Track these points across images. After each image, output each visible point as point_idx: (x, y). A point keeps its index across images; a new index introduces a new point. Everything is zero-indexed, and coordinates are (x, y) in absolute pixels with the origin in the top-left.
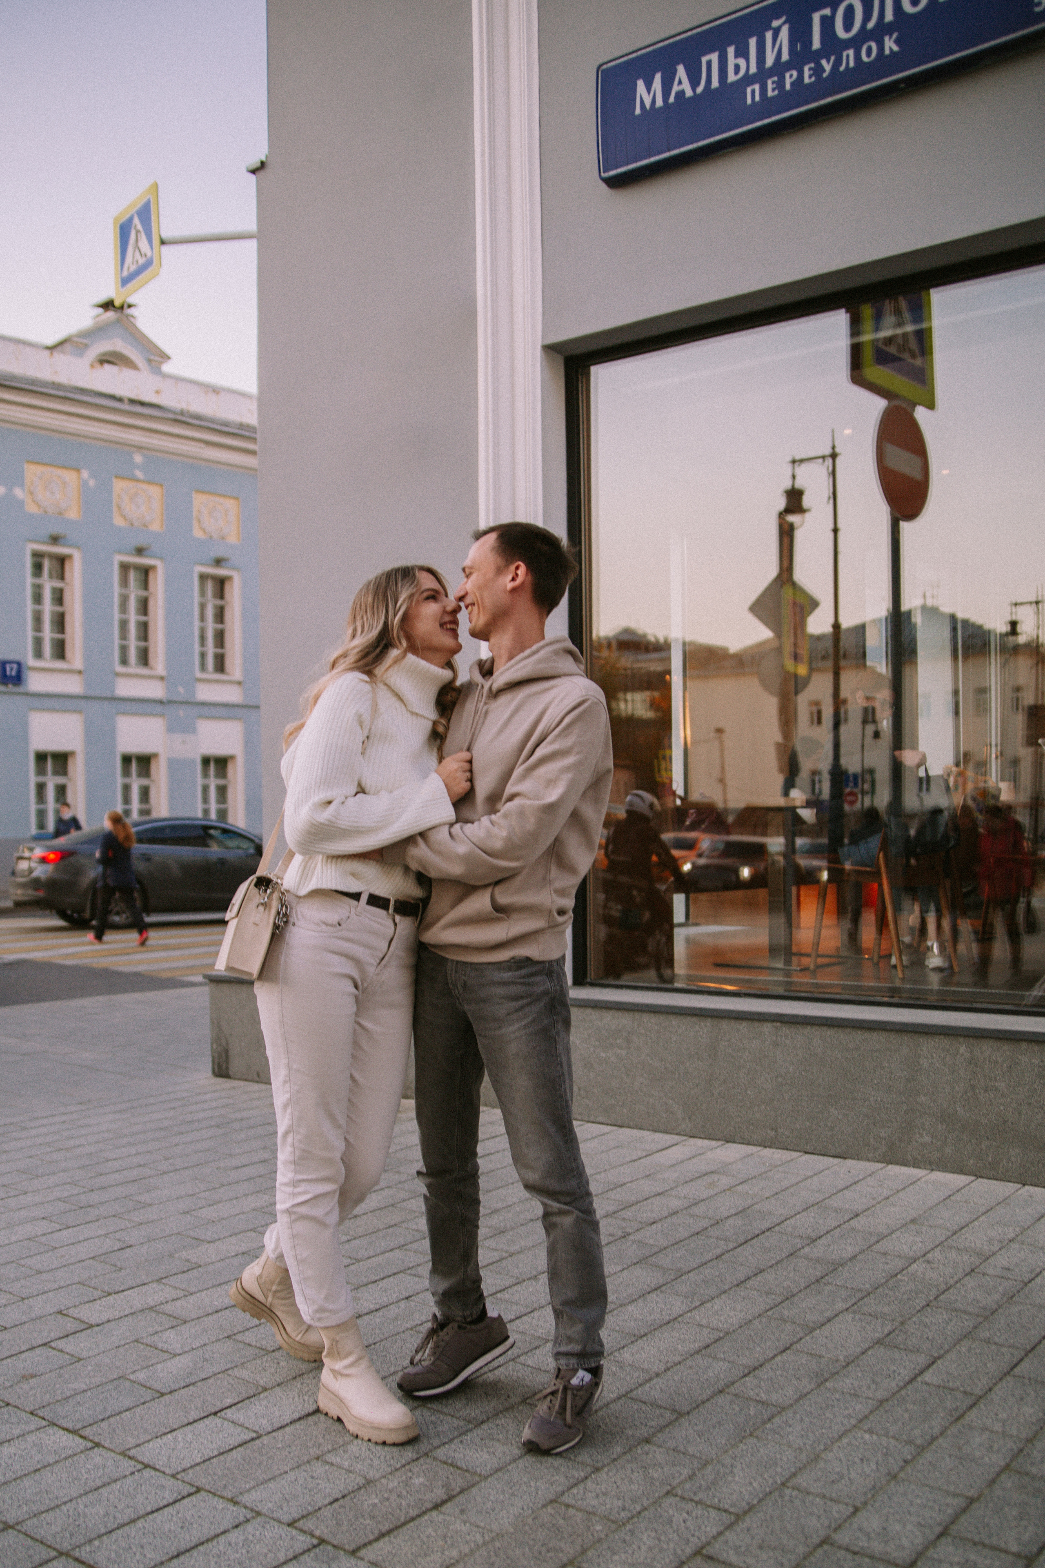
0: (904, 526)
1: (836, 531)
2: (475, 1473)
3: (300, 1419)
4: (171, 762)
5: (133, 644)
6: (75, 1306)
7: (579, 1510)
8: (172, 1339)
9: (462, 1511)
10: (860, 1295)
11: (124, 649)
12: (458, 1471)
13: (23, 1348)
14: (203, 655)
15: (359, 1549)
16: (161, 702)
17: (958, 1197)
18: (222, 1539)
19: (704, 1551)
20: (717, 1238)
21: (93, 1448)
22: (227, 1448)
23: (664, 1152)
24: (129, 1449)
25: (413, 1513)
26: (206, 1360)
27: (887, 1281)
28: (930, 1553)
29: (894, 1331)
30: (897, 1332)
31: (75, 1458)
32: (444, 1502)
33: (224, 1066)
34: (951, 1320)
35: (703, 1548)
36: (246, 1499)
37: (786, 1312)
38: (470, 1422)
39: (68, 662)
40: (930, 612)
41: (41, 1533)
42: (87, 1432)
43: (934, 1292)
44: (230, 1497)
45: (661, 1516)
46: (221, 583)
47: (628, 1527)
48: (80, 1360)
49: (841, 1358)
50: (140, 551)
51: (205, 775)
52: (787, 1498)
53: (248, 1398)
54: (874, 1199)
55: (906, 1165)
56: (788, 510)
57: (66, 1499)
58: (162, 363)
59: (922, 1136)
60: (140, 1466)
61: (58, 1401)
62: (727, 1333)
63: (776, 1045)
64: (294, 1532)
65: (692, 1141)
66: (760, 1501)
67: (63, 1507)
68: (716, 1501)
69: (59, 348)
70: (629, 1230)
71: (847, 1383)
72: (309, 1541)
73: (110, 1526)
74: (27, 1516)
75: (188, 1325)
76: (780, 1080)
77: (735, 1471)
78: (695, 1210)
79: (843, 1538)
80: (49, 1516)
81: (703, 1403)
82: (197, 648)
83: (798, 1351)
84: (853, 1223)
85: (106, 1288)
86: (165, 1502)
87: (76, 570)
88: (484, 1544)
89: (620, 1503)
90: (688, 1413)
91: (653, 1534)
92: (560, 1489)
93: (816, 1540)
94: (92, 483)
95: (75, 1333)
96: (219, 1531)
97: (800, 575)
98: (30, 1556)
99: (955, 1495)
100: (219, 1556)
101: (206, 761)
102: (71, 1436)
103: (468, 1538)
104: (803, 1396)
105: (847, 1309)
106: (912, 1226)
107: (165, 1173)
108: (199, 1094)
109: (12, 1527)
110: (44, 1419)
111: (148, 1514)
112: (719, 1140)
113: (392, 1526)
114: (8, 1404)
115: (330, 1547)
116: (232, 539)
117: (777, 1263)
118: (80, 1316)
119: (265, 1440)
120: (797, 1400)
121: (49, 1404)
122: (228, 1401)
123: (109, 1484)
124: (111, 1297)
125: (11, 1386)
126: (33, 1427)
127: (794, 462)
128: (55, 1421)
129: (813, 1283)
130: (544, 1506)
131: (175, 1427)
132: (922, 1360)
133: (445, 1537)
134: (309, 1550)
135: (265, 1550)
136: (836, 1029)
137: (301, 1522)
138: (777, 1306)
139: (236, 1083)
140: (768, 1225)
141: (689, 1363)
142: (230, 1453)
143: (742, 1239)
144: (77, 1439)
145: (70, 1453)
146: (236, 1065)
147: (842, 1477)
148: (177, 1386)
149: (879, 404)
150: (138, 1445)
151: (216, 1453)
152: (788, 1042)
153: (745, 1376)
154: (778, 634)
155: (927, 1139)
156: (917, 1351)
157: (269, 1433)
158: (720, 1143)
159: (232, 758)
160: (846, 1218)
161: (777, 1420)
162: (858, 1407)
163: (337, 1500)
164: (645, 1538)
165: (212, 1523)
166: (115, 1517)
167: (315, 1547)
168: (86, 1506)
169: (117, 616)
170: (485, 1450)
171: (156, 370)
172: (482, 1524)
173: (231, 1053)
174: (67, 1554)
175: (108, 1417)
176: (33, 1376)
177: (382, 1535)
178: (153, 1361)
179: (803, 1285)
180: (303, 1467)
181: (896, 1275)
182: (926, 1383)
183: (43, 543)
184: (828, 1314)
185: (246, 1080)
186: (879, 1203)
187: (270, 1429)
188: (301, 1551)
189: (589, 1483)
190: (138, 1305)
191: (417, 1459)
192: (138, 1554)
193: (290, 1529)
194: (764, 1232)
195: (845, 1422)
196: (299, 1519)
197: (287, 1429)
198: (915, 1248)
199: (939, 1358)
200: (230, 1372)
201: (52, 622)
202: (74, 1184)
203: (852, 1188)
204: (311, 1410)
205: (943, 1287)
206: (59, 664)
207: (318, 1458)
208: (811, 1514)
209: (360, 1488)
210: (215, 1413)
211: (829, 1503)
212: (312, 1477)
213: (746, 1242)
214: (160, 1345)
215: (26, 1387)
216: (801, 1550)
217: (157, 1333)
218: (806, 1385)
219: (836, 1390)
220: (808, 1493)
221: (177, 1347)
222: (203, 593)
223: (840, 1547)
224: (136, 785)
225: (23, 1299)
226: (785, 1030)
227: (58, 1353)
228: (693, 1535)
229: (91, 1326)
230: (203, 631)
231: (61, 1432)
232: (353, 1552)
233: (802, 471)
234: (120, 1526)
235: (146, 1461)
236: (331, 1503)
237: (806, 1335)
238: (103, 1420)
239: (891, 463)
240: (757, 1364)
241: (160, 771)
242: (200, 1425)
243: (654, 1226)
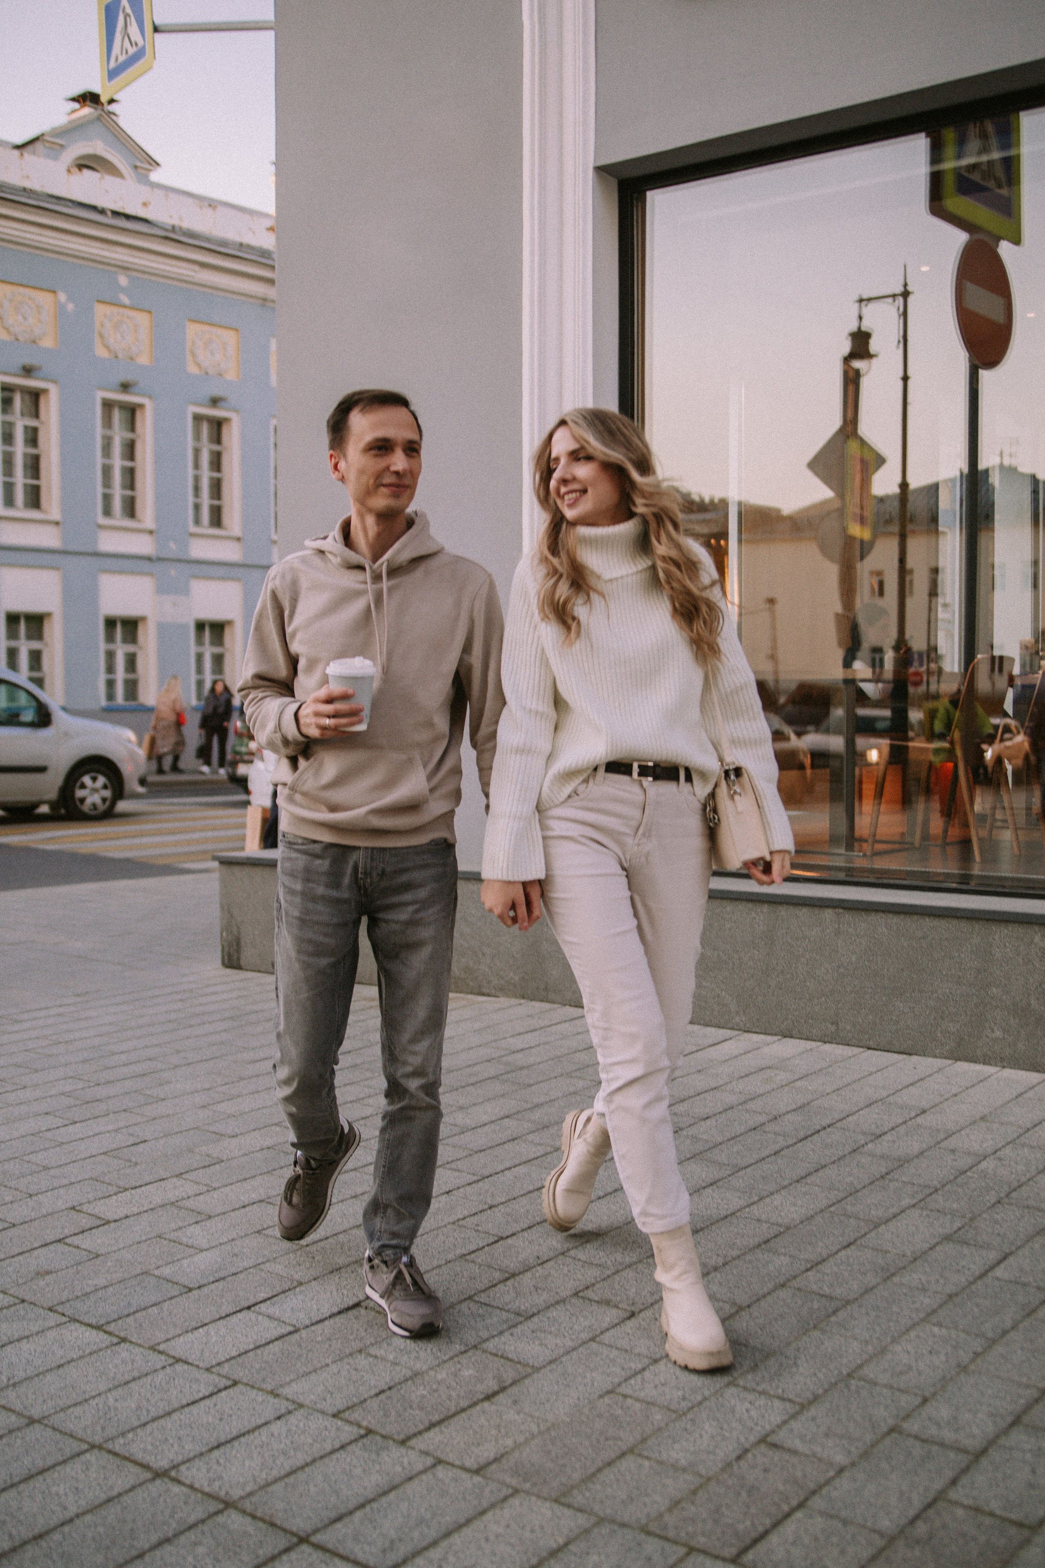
0: (985, 375)
1: (905, 379)
2: (527, 1365)
3: (340, 1313)
4: (162, 628)
5: (118, 493)
6: (89, 1202)
7: (637, 1400)
8: (197, 1234)
9: (515, 1402)
10: (928, 1191)
11: (107, 499)
12: (509, 1363)
13: (36, 1245)
14: (197, 507)
15: (409, 1438)
16: (149, 559)
17: (1030, 1094)
18: (264, 1431)
19: (769, 1439)
20: (775, 1133)
21: (119, 1343)
22: (264, 1342)
23: (717, 1047)
24: (159, 1344)
25: (464, 1403)
26: (236, 1255)
27: (956, 1178)
28: (1002, 1441)
29: (963, 1227)
30: (967, 1228)
31: (101, 1354)
32: (495, 1394)
33: (235, 957)
34: (1023, 1217)
35: (767, 1435)
36: (287, 1391)
37: (849, 1208)
38: (518, 1314)
39: (45, 512)
40: (1009, 471)
41: (70, 1426)
42: (112, 1328)
43: (1006, 1189)
44: (269, 1389)
45: (722, 1406)
46: (218, 426)
47: (689, 1416)
48: (98, 1256)
49: (909, 1253)
50: (125, 387)
51: (200, 641)
52: (853, 1388)
53: (283, 1292)
54: (942, 1095)
55: (975, 1062)
56: (854, 355)
57: (94, 1393)
58: (150, 170)
59: (993, 1031)
60: (171, 1361)
61: (77, 1297)
62: (788, 1228)
63: (838, 933)
64: (339, 1423)
65: (747, 1035)
66: (826, 1391)
67: (91, 1402)
68: (780, 1391)
69: (30, 148)
70: (681, 1125)
71: (913, 1278)
72: (355, 1431)
73: (143, 1419)
74: (52, 1411)
75: (213, 1221)
76: (842, 970)
77: (799, 1362)
78: (751, 1105)
79: (913, 1426)
80: (78, 1410)
81: (764, 1296)
82: (191, 499)
83: (862, 1246)
84: (919, 1120)
85: (121, 1183)
86: (201, 1395)
87: (51, 407)
88: (540, 1433)
89: (680, 1393)
90: (749, 1306)
91: (715, 1424)
92: (617, 1380)
93: (885, 1429)
94: (70, 307)
95: (91, 1229)
96: (259, 1422)
97: (865, 429)
98: (60, 1450)
99: (1027, 1386)
100: (262, 1447)
101: (200, 626)
102: (94, 1332)
103: (522, 1427)
104: (868, 1291)
105: (914, 1206)
106: (983, 1125)
107: (176, 1066)
108: (207, 986)
109: (39, 1421)
110: (63, 1315)
111: (183, 1407)
112: (776, 1035)
113: (442, 1416)
114: (23, 1301)
115: (378, 1438)
116: (231, 376)
117: (839, 1159)
118: (96, 1211)
119: (304, 1333)
120: (862, 1295)
121: (68, 1301)
122: (263, 1296)
123: (139, 1378)
124: (128, 1193)
125: (25, 1283)
126: (53, 1324)
127: (861, 301)
128: (77, 1317)
129: (878, 1179)
130: (601, 1396)
131: (206, 1321)
132: (993, 1255)
133: (498, 1427)
134: (356, 1440)
135: (310, 1441)
136: (902, 917)
137: (347, 1413)
138: (840, 1201)
139: (250, 975)
140: (828, 1122)
141: (748, 1257)
142: (267, 1347)
143: (802, 1134)
144: (101, 1334)
145: (95, 1348)
146: (248, 955)
147: (910, 1368)
148: (205, 1281)
149: (961, 237)
150: (168, 1340)
151: (252, 1346)
152: (851, 930)
153: (807, 1270)
154: (841, 494)
155: (998, 1034)
156: (987, 1246)
157: (307, 1327)
158: (776, 1038)
159: (230, 623)
160: (913, 1114)
161: (842, 1315)
162: (927, 1301)
163: (383, 1392)
164: (707, 1427)
165: (253, 1415)
166: (148, 1411)
167: (362, 1437)
168: (116, 1400)
169: (99, 461)
170: (537, 1342)
171: (143, 178)
172: (537, 1414)
173: (243, 943)
174: (100, 1447)
175: (134, 1313)
176: (48, 1273)
177: (432, 1425)
178: (179, 1257)
179: (867, 1181)
180: (346, 1360)
181: (966, 1172)
182: (997, 1279)
183: (15, 375)
184: (895, 1210)
185: (260, 971)
186: (947, 1100)
187: (308, 1322)
188: (348, 1441)
189: (647, 1374)
190: (158, 1200)
191: (465, 1352)
192: (176, 1446)
193: (335, 1420)
194: (824, 1128)
195: (914, 1315)
196: (344, 1411)
197: (326, 1323)
198: (985, 1145)
199: (1011, 1253)
200: (262, 1266)
201: (25, 466)
202: (76, 1078)
203: (918, 1085)
204: (351, 1303)
205: (1016, 1184)
206: (34, 514)
207: (360, 1351)
208: (879, 1403)
209: (407, 1380)
210: (249, 1308)
211: (897, 1393)
212: (356, 1369)
213: (806, 1138)
214: (185, 1240)
215: (42, 1283)
216: (869, 1438)
217: (180, 1228)
218: (871, 1279)
219: (902, 1284)
220: (876, 1384)
221: (204, 1244)
222: (197, 437)
223: (909, 1435)
224: (121, 651)
225: (31, 1196)
226: (848, 917)
227: (74, 1250)
228: (757, 1424)
229: (108, 1222)
230: (197, 479)
231: (84, 1328)
232: (403, 1442)
233: (869, 310)
234: (154, 1420)
235: (177, 1355)
236: (377, 1395)
237: (871, 1231)
238: (128, 1315)
239: (971, 304)
240: (820, 1259)
241: (148, 636)
242: (234, 1319)
243: (708, 1122)
